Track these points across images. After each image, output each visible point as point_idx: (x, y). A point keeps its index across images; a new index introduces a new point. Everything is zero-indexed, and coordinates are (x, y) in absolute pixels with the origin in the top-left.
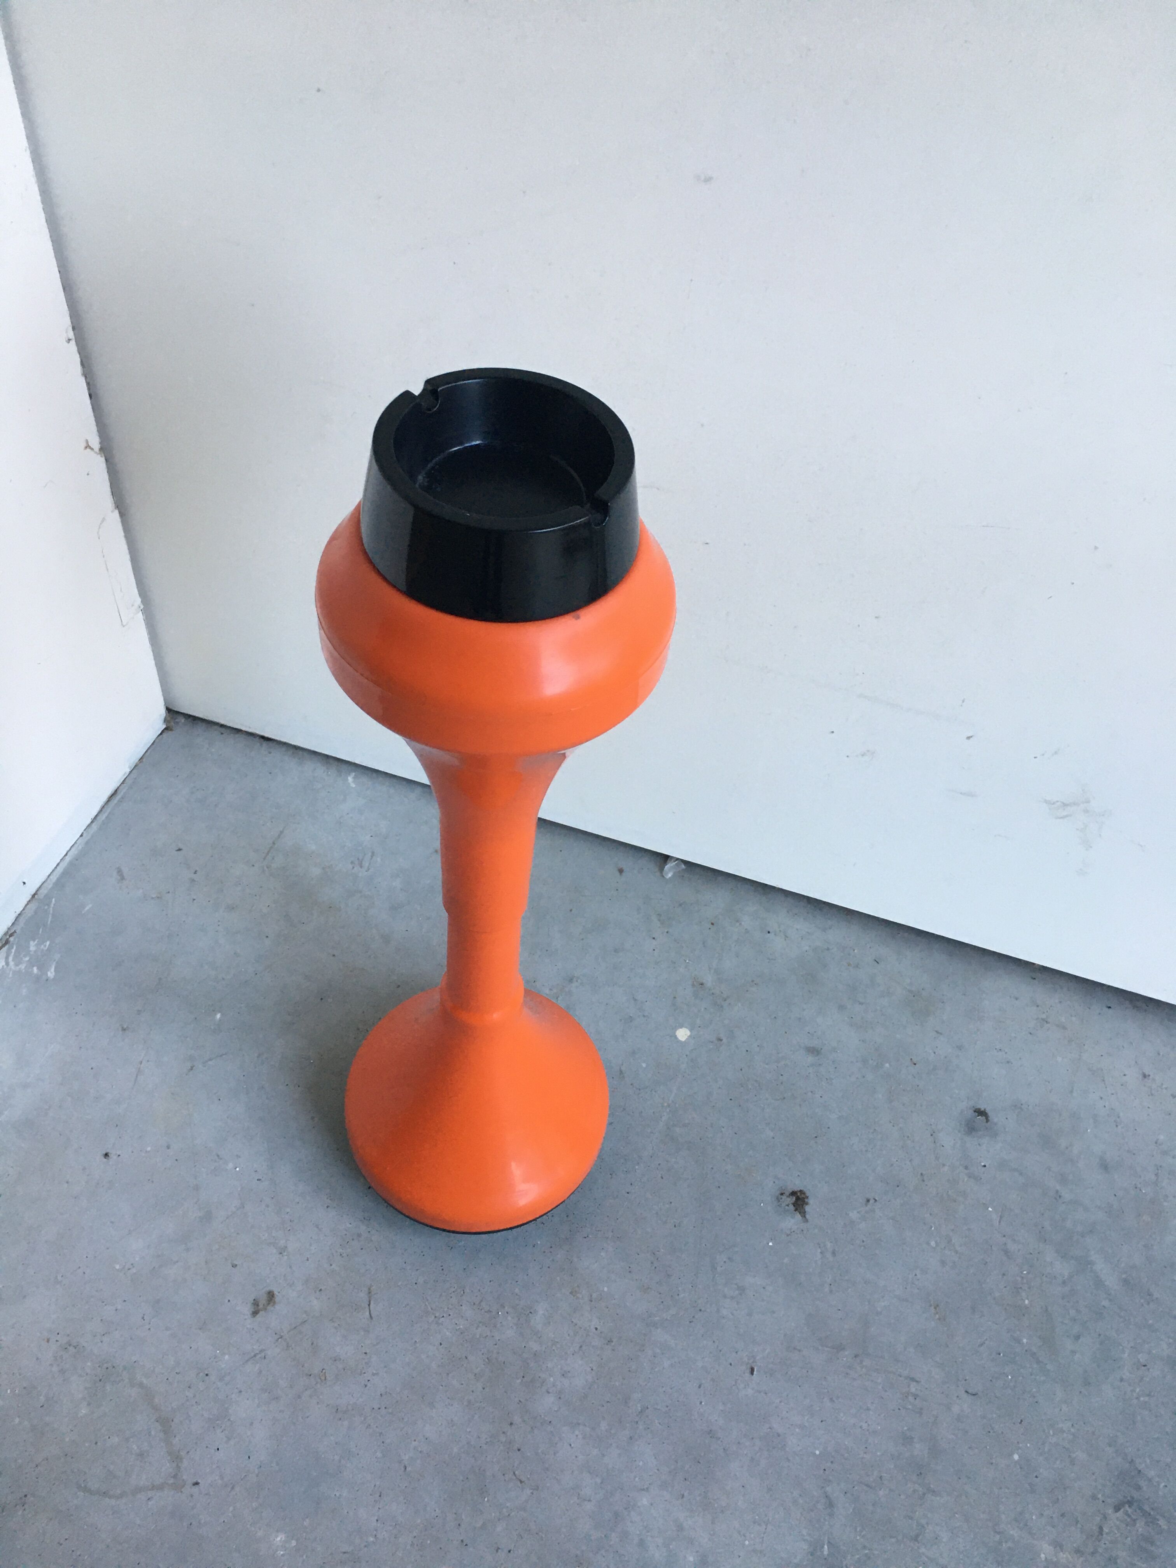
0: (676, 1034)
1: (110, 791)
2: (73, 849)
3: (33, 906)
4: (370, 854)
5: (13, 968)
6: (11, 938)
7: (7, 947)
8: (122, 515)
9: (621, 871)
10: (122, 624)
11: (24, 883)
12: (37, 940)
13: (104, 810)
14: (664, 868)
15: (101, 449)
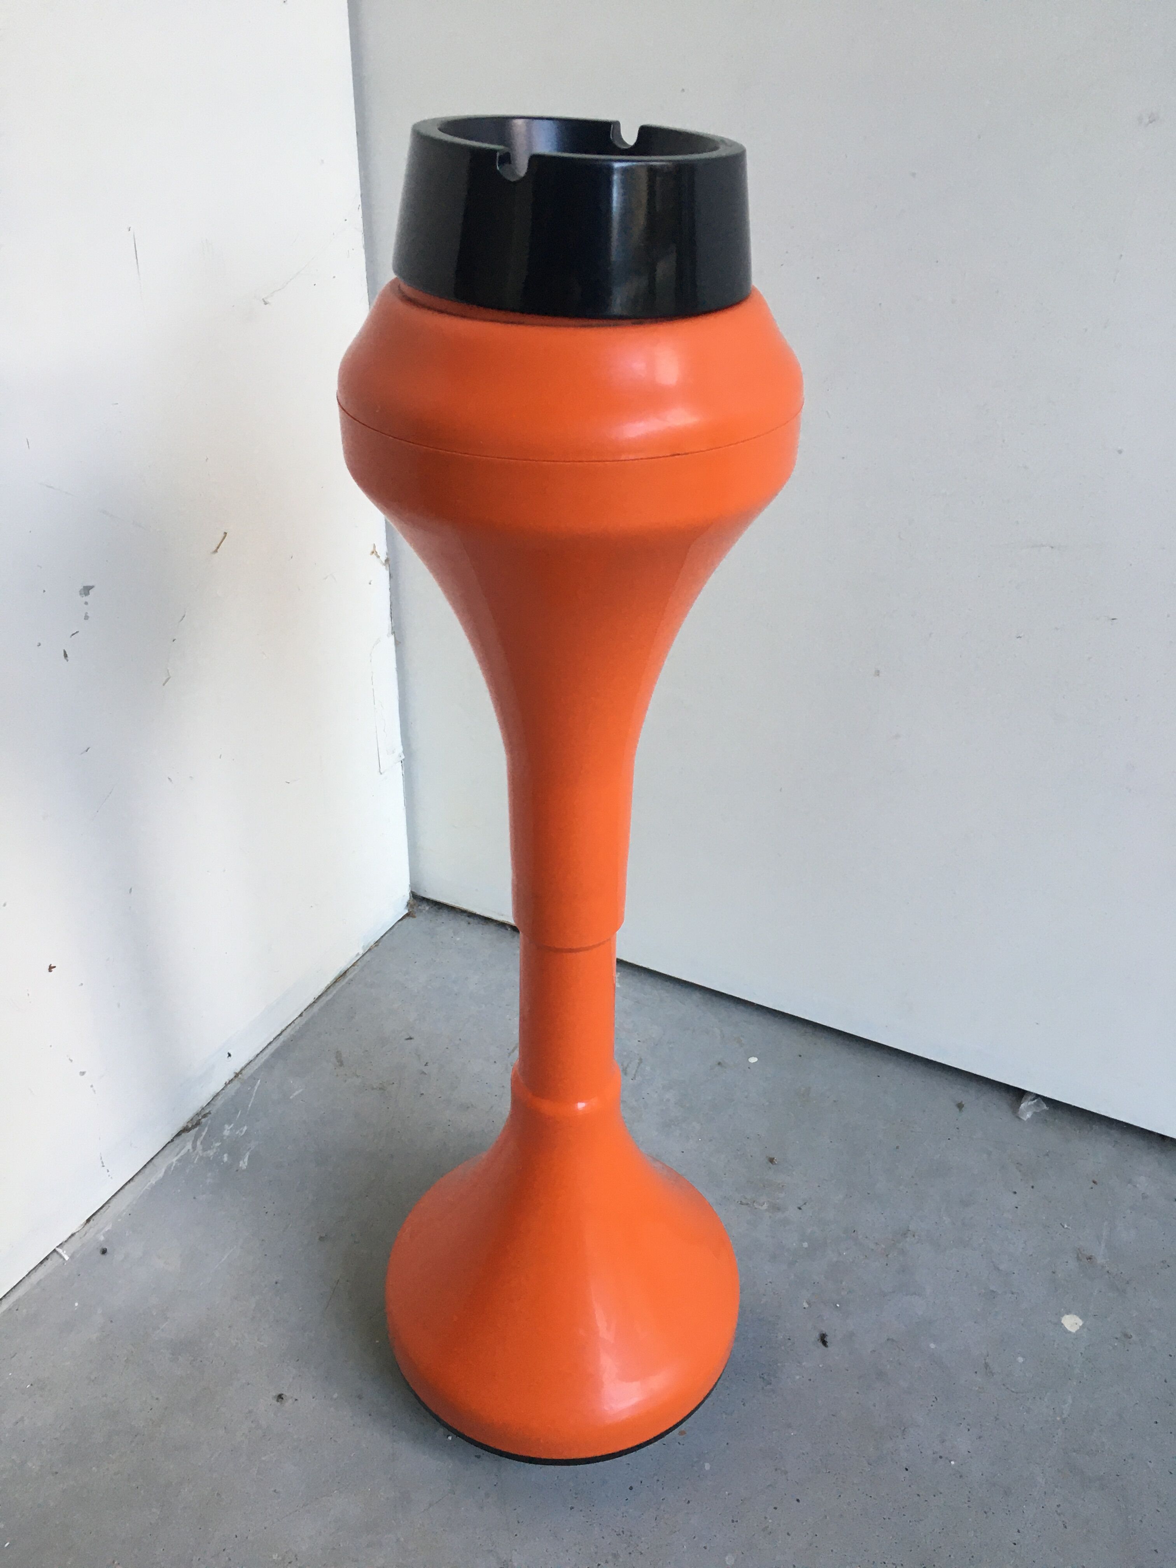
0: (1062, 1322)
1: (338, 973)
2: (289, 1030)
3: (236, 1084)
4: (637, 1061)
5: (200, 1152)
6: (203, 1119)
7: (197, 1129)
8: (397, 643)
9: (960, 1106)
10: (380, 772)
11: (230, 1055)
12: (232, 1125)
13: (329, 991)
14: (1020, 1106)
15: (387, 560)
